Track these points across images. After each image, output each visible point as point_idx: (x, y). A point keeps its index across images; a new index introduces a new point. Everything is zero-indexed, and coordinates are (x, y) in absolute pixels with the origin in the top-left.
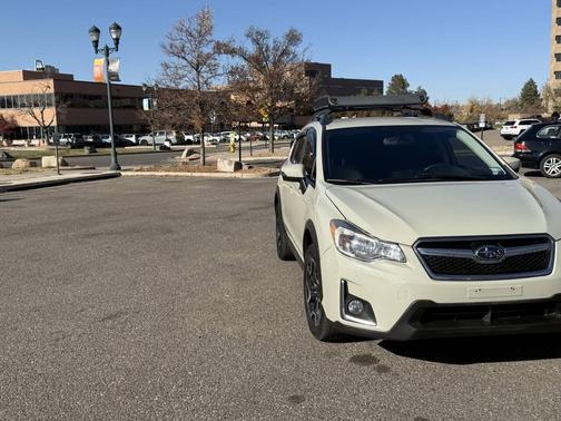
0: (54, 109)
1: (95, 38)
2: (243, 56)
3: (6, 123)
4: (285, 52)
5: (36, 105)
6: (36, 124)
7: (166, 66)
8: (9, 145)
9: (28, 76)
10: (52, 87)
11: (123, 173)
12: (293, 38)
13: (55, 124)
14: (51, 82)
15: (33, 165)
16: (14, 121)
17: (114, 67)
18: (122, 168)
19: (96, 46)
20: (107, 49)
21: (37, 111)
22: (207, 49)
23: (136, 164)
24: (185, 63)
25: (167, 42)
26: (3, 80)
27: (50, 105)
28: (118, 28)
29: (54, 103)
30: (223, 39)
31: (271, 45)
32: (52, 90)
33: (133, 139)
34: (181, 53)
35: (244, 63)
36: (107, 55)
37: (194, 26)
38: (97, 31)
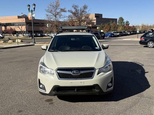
0: (25, 26)
1: (29, 8)
2: (72, 12)
3: (13, 30)
4: (83, 11)
5: (20, 25)
6: (20, 30)
7: (47, 15)
8: (13, 36)
9: (19, 17)
10: (25, 20)
11: (35, 44)
12: (85, 7)
13: (25, 30)
14: (24, 19)
15: (14, 42)
16: (15, 30)
17: (34, 15)
18: (36, 43)
19: (29, 10)
20: (32, 11)
21: (20, 27)
22: (58, 11)
23: (39, 42)
24: (52, 15)
25: (47, 9)
26: (12, 18)
27: (24, 25)
28: (35, 5)
29: (25, 25)
30: (62, 8)
31: (79, 9)
32: (25, 21)
33: (46, 35)
34: (51, 12)
35: (72, 14)
36: (32, 12)
37: (55, 4)
38: (29, 6)
